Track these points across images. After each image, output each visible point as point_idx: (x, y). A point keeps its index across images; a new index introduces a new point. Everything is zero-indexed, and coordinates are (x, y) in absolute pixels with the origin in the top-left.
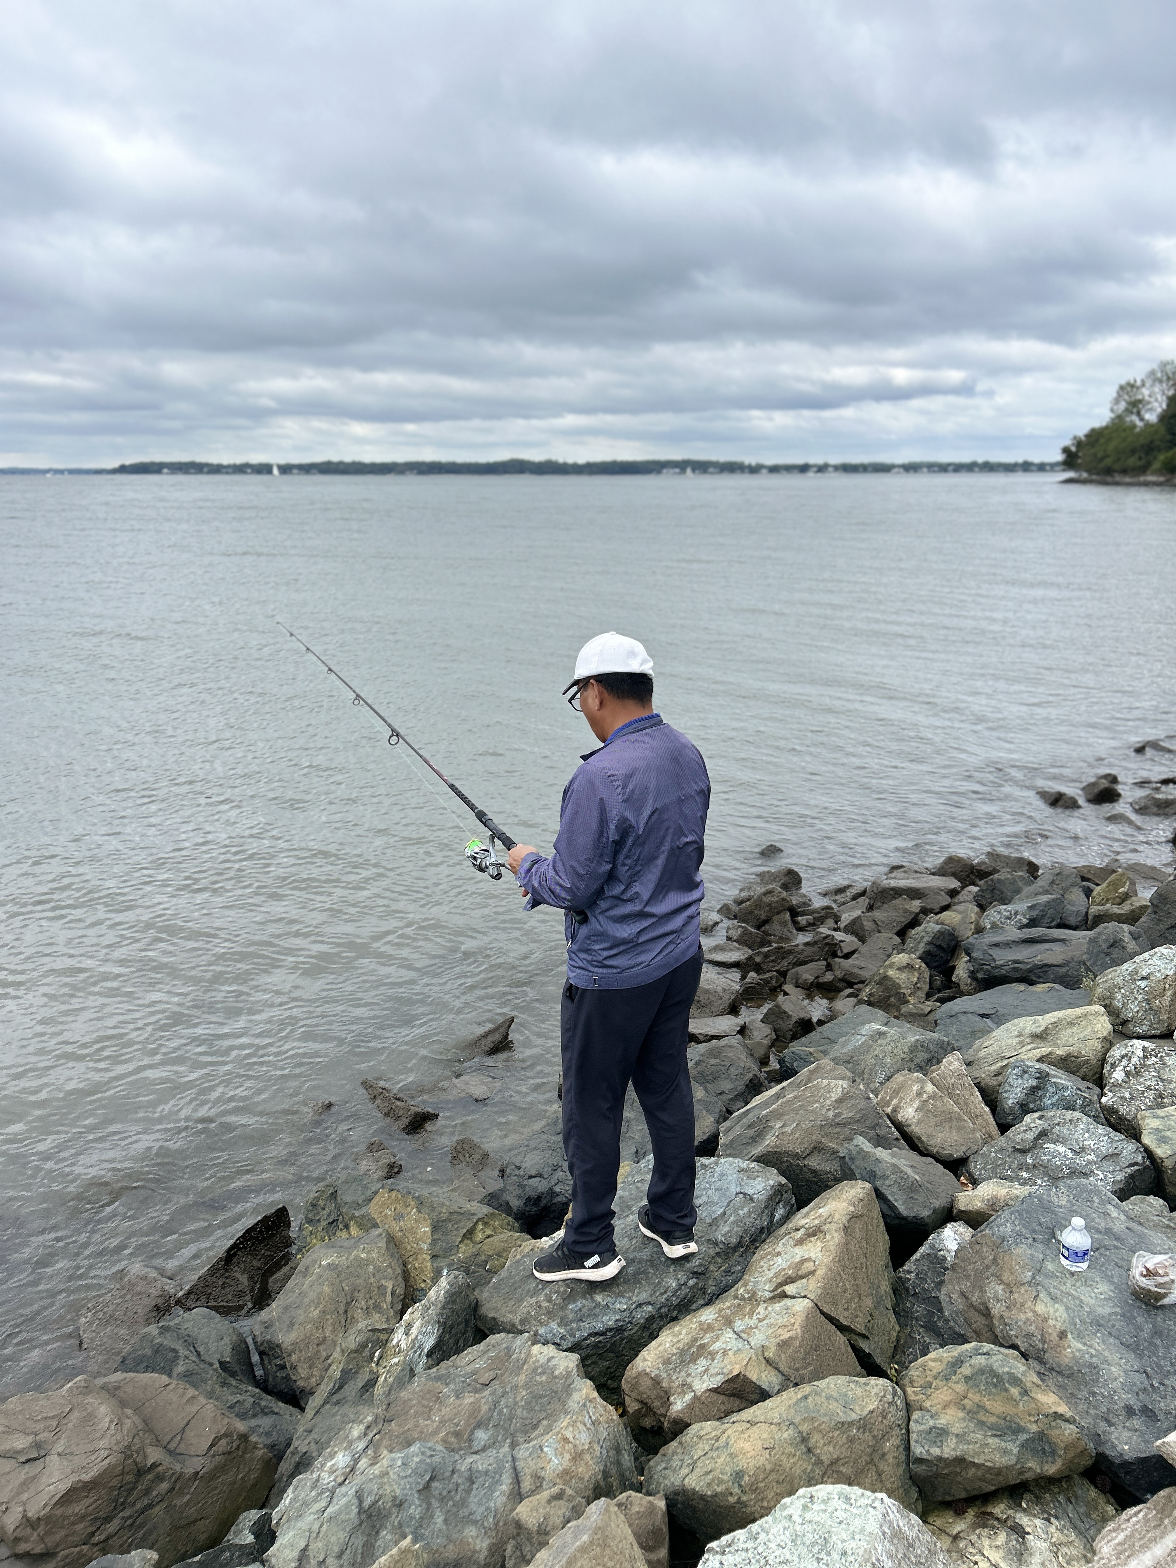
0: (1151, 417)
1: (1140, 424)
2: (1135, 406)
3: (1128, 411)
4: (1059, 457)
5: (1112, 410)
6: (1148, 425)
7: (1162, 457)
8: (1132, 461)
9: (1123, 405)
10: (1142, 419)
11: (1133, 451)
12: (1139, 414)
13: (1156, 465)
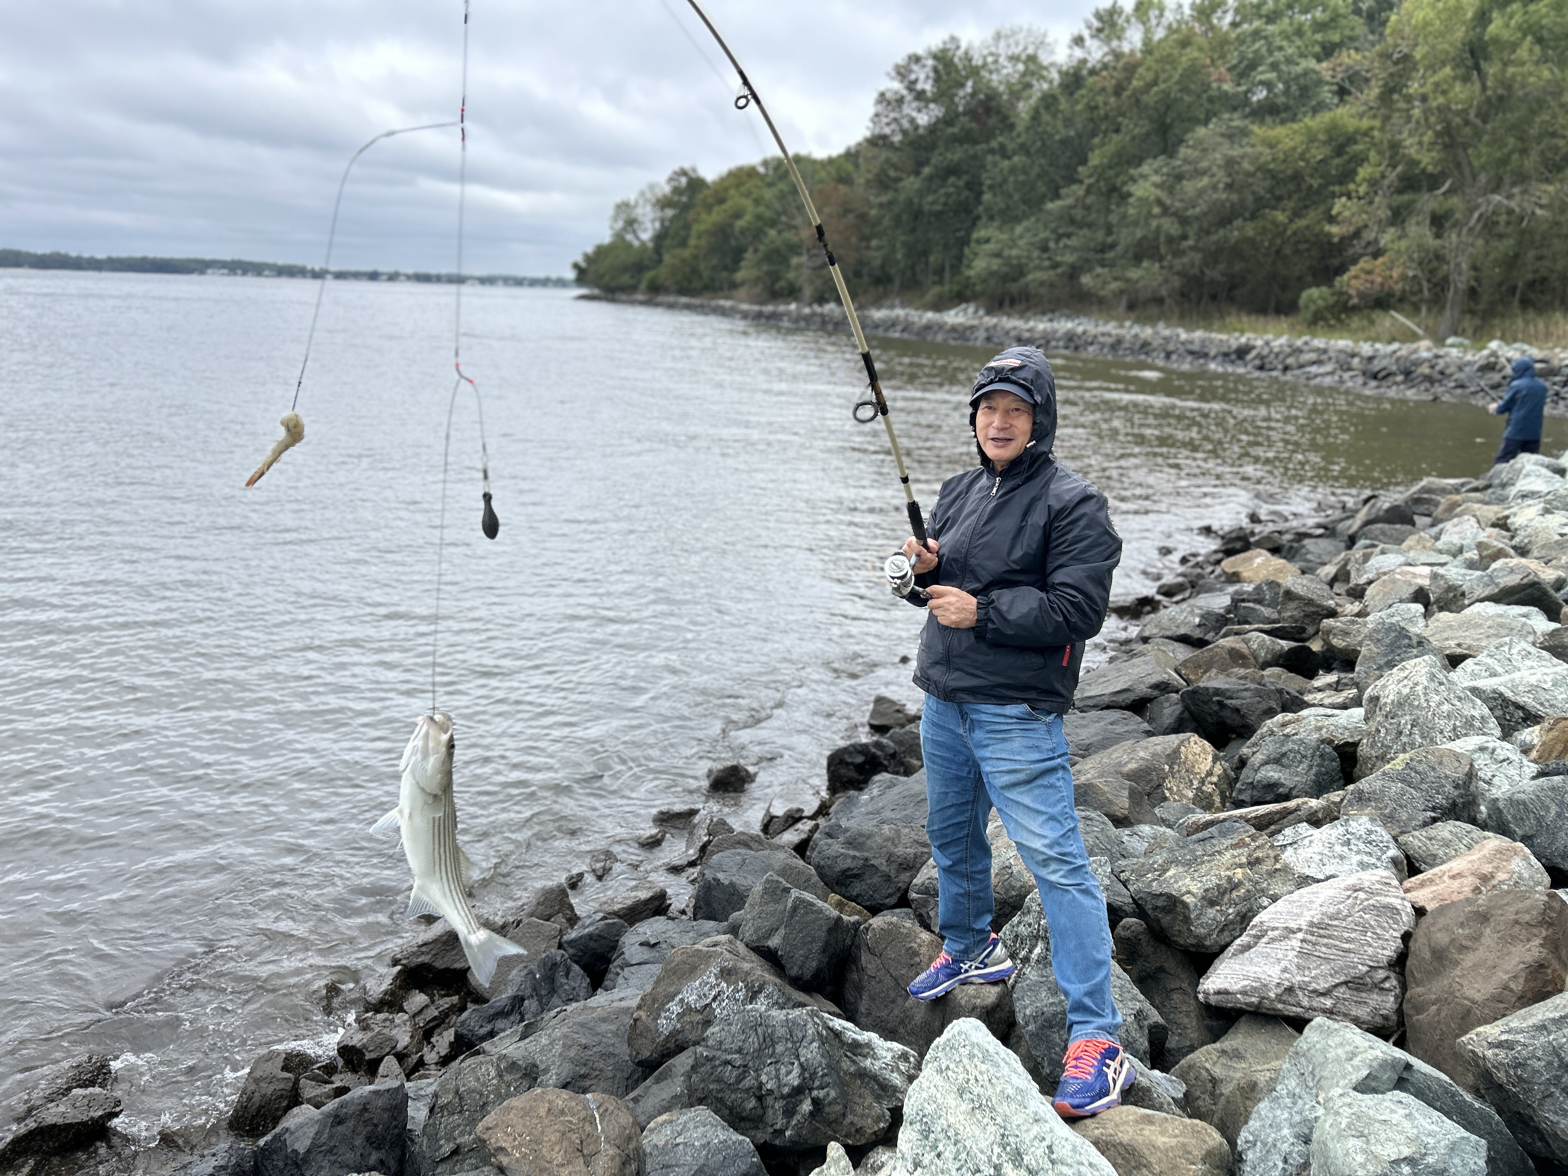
0: (646, 236)
1: (636, 243)
2: (631, 223)
3: (624, 229)
4: (571, 275)
5: (612, 228)
6: (643, 243)
7: (648, 275)
8: (625, 279)
9: (620, 224)
10: (637, 238)
11: (625, 269)
12: (634, 232)
13: (643, 286)
